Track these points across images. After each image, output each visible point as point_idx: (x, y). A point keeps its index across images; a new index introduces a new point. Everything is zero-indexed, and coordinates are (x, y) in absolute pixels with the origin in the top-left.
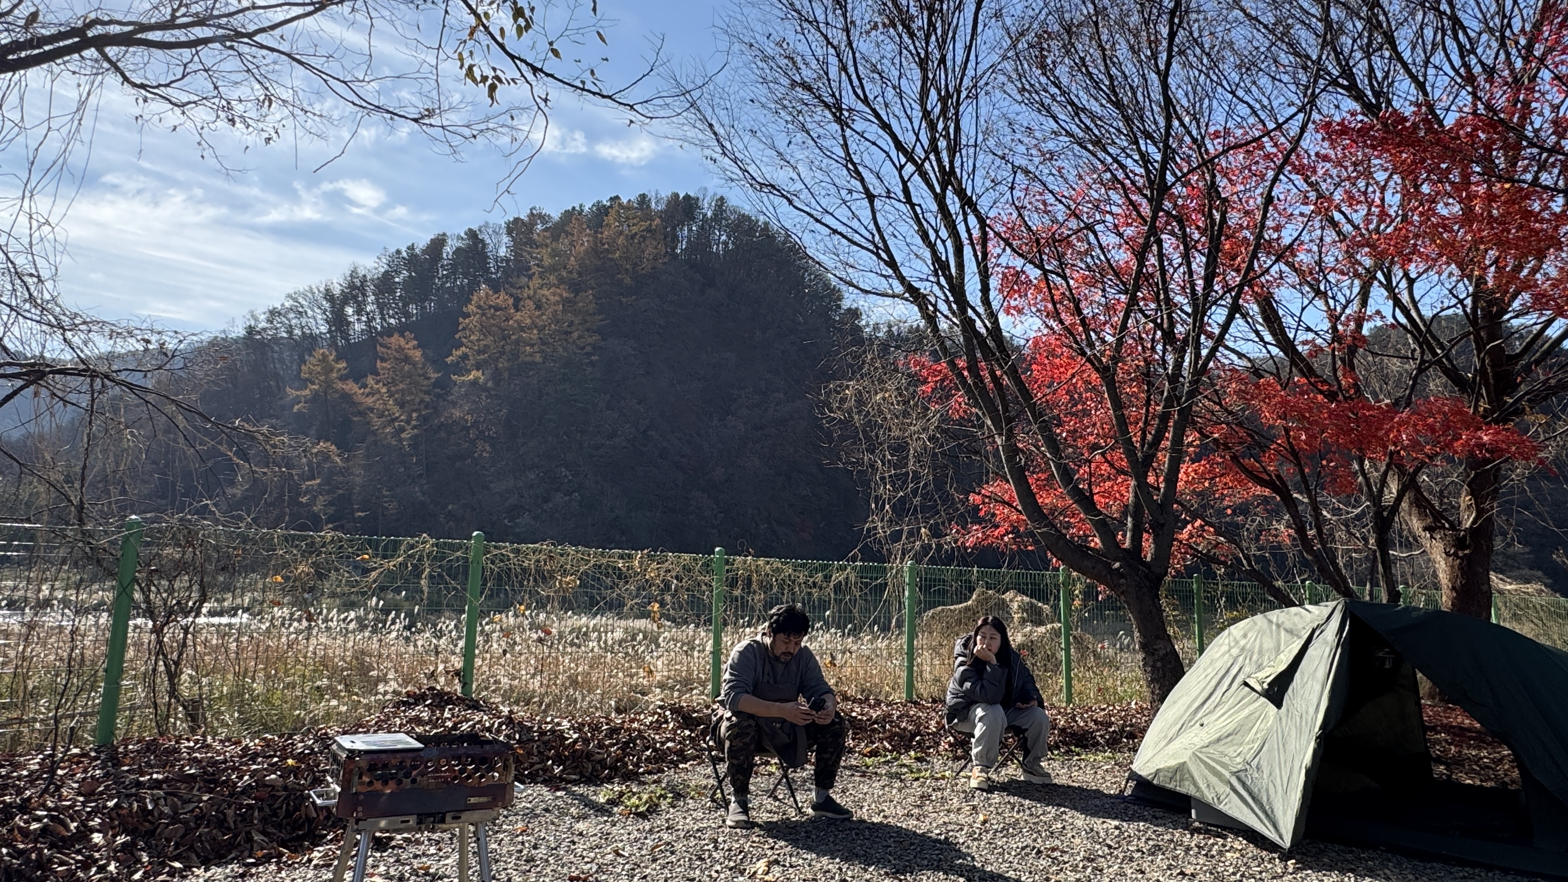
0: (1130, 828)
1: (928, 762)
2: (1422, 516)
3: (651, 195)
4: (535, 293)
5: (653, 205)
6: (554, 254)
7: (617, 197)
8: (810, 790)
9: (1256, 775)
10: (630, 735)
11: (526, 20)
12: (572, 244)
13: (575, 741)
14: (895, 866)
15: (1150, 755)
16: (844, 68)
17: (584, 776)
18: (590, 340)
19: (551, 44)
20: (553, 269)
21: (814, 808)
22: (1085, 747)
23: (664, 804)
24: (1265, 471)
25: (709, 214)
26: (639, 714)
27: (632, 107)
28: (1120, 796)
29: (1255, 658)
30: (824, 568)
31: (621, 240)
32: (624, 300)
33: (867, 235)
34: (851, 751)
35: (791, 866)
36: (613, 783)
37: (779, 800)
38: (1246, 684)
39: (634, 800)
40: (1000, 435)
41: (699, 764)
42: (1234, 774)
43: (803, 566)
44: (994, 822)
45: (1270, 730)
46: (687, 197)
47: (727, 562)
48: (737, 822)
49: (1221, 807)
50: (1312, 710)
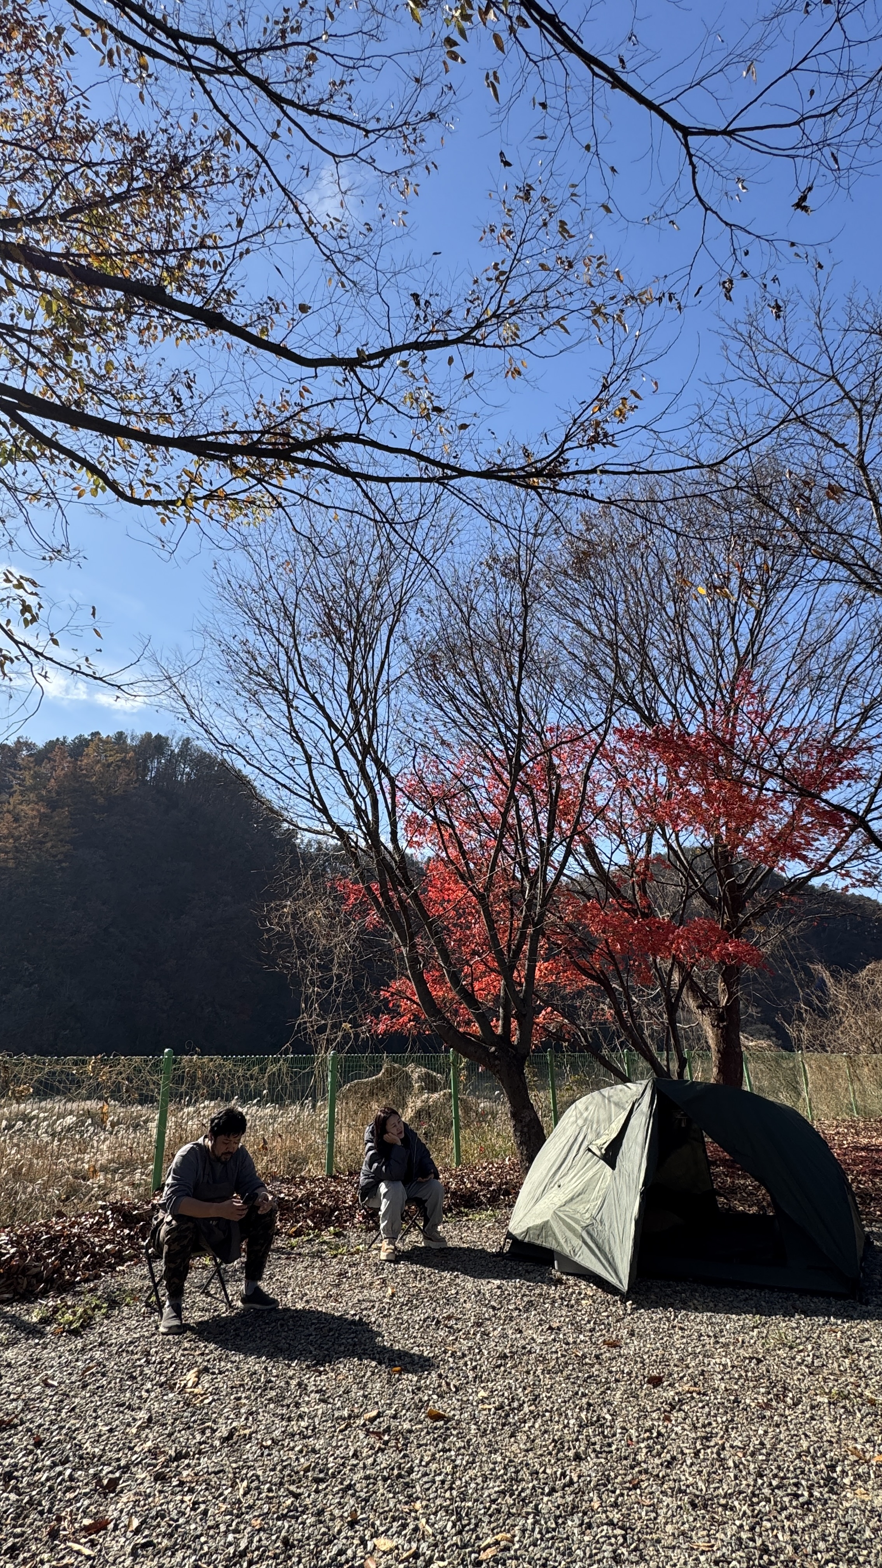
0: (510, 1285)
1: (345, 1236)
2: (695, 998)
3: (128, 733)
4: (15, 807)
5: (129, 741)
6: (36, 776)
7: (98, 733)
8: (240, 1280)
9: (600, 1228)
10: (69, 1242)
11: (32, 616)
12: (53, 768)
13: (13, 1256)
14: (315, 1356)
15: (521, 1216)
16: (290, 661)
17: (18, 1293)
18: (62, 849)
19: (52, 635)
20: (33, 788)
21: (243, 1301)
22: (471, 1207)
23: (98, 1315)
24: (593, 968)
25: (176, 751)
26: (80, 1216)
27: (119, 687)
28: (500, 1254)
29: (595, 1126)
30: (260, 1061)
31: (98, 768)
32: (97, 817)
33: (304, 786)
34: (278, 1233)
35: (220, 1373)
36: (48, 1297)
37: (211, 1295)
38: (589, 1150)
39: (68, 1316)
40: (405, 946)
41: (135, 1264)
42: (584, 1228)
43: (242, 1060)
44: (401, 1294)
45: (608, 1188)
46: (159, 737)
47: (175, 1061)
48: (170, 1328)
49: (576, 1259)
50: (636, 1169)
